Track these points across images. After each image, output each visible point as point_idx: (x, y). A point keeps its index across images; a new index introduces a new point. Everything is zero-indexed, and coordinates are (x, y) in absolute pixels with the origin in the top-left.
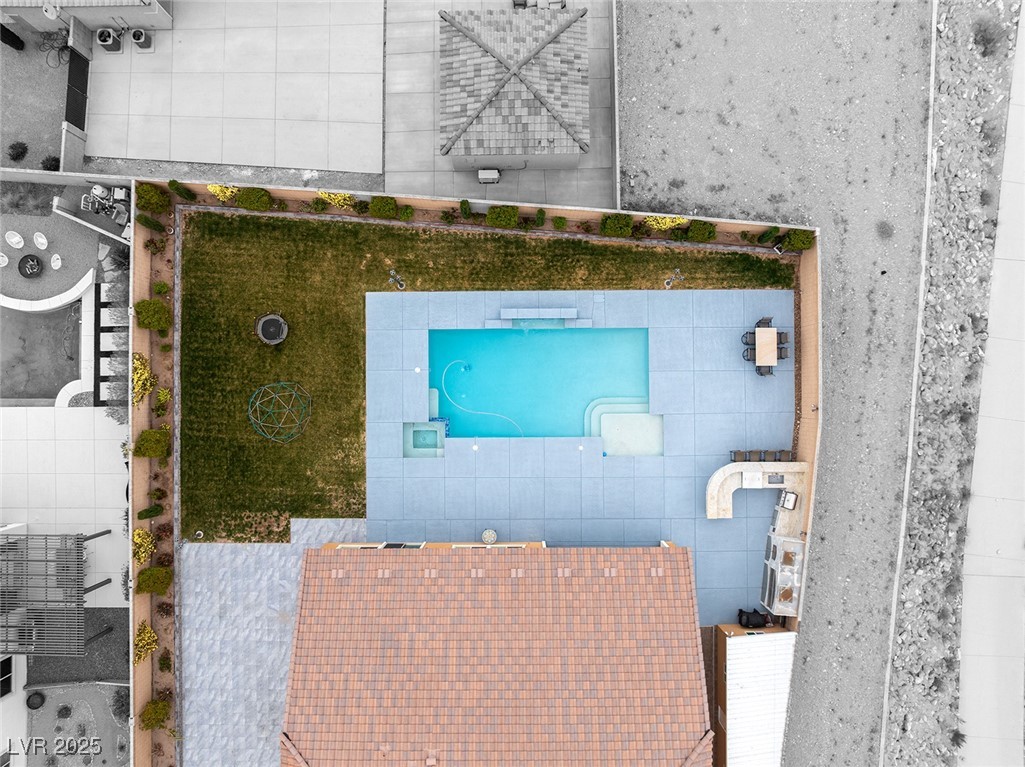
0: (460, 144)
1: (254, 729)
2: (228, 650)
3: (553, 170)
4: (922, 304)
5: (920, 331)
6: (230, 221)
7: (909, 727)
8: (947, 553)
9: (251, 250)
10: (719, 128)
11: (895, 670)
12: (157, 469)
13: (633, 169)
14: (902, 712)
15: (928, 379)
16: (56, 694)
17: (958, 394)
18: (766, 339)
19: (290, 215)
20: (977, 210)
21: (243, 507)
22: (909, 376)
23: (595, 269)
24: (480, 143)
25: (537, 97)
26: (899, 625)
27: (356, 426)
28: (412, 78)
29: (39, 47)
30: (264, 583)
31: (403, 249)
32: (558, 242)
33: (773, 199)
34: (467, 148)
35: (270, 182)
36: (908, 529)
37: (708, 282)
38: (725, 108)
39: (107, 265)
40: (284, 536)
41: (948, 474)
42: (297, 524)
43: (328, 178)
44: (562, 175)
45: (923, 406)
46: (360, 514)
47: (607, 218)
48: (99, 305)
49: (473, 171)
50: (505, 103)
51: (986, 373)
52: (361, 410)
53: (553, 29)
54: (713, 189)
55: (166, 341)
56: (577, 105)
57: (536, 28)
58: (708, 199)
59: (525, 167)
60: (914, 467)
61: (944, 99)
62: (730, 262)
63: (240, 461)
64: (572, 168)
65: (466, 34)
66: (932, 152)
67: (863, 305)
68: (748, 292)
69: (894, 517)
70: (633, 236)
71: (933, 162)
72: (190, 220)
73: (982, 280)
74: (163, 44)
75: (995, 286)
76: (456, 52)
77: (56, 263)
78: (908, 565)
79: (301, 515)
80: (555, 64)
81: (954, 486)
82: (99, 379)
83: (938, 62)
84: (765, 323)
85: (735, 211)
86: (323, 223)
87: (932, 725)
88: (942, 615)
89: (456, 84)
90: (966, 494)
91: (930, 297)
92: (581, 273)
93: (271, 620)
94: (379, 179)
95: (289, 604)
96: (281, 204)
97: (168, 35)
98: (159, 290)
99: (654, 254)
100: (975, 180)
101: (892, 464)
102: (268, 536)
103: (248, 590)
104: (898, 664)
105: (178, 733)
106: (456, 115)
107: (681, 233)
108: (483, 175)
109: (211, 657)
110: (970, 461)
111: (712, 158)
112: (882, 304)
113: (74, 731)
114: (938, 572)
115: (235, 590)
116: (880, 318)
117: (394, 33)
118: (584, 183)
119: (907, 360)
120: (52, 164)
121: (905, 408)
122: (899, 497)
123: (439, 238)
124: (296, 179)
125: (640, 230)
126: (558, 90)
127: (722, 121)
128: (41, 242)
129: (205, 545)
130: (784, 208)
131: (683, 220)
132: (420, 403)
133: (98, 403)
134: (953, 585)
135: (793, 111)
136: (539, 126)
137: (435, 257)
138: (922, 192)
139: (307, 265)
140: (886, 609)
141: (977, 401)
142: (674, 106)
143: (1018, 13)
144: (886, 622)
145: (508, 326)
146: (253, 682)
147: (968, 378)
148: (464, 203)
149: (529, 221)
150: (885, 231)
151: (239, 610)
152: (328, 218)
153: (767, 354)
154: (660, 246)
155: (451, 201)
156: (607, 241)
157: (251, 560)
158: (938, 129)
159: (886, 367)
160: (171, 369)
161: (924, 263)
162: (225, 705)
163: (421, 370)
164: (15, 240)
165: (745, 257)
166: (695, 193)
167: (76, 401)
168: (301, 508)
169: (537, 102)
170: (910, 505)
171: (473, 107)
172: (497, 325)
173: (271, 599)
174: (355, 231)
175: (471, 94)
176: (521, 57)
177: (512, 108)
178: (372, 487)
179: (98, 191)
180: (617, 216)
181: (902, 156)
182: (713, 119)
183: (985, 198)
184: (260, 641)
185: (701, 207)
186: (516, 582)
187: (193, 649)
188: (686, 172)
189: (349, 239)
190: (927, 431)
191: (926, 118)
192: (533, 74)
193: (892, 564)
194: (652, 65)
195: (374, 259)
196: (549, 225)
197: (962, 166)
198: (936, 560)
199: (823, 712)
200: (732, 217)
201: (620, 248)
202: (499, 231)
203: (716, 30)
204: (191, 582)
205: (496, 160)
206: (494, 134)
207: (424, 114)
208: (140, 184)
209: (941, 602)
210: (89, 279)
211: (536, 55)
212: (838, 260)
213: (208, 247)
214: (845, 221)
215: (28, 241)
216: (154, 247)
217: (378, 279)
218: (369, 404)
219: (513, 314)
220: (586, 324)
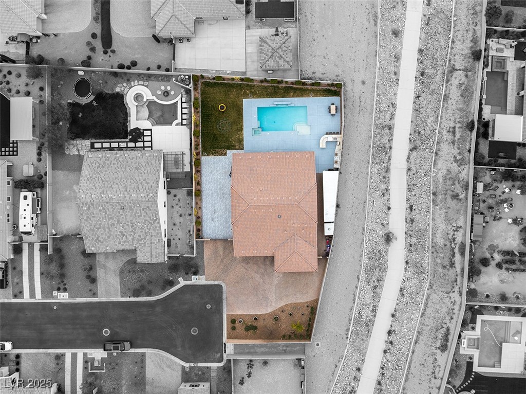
0: (264, 66)
1: (219, 199)
2: (213, 181)
3: (285, 70)
4: (375, 100)
5: (375, 106)
6: (212, 83)
7: (374, 203)
8: (385, 162)
9: (217, 90)
10: (324, 59)
11: (370, 188)
12: (196, 140)
13: (303, 70)
14: (372, 199)
15: (377, 118)
16: (173, 191)
17: (387, 123)
18: (333, 108)
19: (225, 82)
20: (393, 76)
21: (216, 148)
22: (372, 117)
23: (295, 93)
24: (269, 66)
25: (280, 56)
26: (371, 178)
27: (242, 129)
28: (252, 49)
29: (163, 42)
30: (221, 165)
31: (251, 89)
32: (286, 87)
33: (337, 76)
34: (266, 67)
35: (220, 74)
36: (373, 154)
37: (320, 95)
38: (325, 55)
39: (184, 93)
40: (225, 154)
41: (385, 142)
42: (228, 152)
43: (233, 73)
44: (287, 71)
45: (376, 125)
46: (243, 149)
47: (296, 81)
48: (182, 103)
49: (267, 71)
50: (274, 57)
51: (396, 117)
52: (242, 125)
53: (284, 41)
54: (322, 74)
55: (198, 110)
56: (289, 57)
57: (280, 41)
58: (321, 76)
59: (279, 70)
60: (374, 139)
61: (381, 50)
62: (325, 91)
63: (215, 138)
64: (289, 70)
65: (265, 42)
66: (378, 63)
67: (358, 100)
68: (330, 97)
69: (368, 151)
70: (302, 85)
71: (378, 65)
72: (202, 83)
73: (395, 94)
74: (193, 41)
75: (398, 96)
76: (263, 46)
77: (172, 93)
78: (373, 163)
79: (229, 150)
80: (284, 48)
81: (387, 145)
82: (182, 119)
83: (379, 41)
84: (333, 104)
85: (328, 79)
86: (233, 83)
87: (382, 204)
88: (384, 177)
89: (263, 53)
90: (391, 148)
91: (377, 98)
92: (292, 94)
93: (223, 174)
94: (245, 73)
95: (227, 170)
96: (224, 79)
97: (194, 39)
98: (196, 99)
99: (308, 89)
100: (392, 69)
101: (368, 138)
102: (222, 154)
103: (217, 167)
104: (371, 187)
105: (201, 200)
106: (263, 60)
107: (313, 84)
108: (269, 72)
109: (209, 182)
110: (392, 140)
111: (322, 67)
112: (363, 100)
113: (177, 200)
114: (383, 166)
115: (214, 167)
116: (362, 103)
117: (247, 38)
118: (292, 73)
119: (371, 113)
120: (167, 70)
121: (371, 125)
122: (370, 146)
123: (260, 86)
124: (226, 73)
125: (304, 84)
126: (285, 54)
127: (325, 58)
128: (169, 88)
129: (207, 157)
130: (339, 78)
131: (313, 81)
132: (256, 124)
133: (182, 125)
134: (387, 170)
135: (342, 55)
136: (281, 62)
137: (258, 91)
138: (375, 73)
139: (229, 93)
140: (367, 173)
141: (394, 125)
142: (313, 54)
143: (404, 26)
144: (368, 176)
145: (275, 106)
146: (219, 188)
147: (391, 119)
148: (265, 79)
149: (280, 82)
150: (363, 83)
151: (215, 171)
152: (234, 82)
153: (333, 111)
154: (309, 87)
155: (263, 78)
156: (297, 86)
157: (218, 160)
158: (379, 57)
159: (364, 115)
160: (199, 117)
161: (376, 90)
162: (212, 193)
163: (256, 116)
164: (163, 88)
165: (329, 89)
166: (318, 75)
167: (177, 125)
168: (229, 148)
169: (281, 57)
170: (373, 148)
171: (267, 58)
172: (273, 106)
173: (222, 169)
174: (240, 85)
175: (266, 55)
176: (277, 47)
177: (275, 58)
178: (245, 143)
179: (182, 76)
180: (299, 81)
181: (369, 65)
182: (322, 57)
183: (395, 73)
184: (220, 178)
185: (319, 78)
186: (278, 158)
187: (204, 181)
188: (316, 70)
189: (239, 87)
190: (378, 131)
191: (376, 55)
192: (280, 51)
193: (368, 162)
194: (308, 45)
195: (245, 91)
196: (284, 83)
197: (387, 66)
198: (382, 163)
199: (350, 195)
200: (327, 80)
201: (301, 88)
202: (273, 85)
203: (323, 36)
204: (204, 165)
205: (271, 69)
206: (271, 64)
207: (255, 58)
208: (193, 75)
209: (384, 174)
210: (180, 96)
211: (280, 47)
212: (352, 90)
213: (207, 89)
214: (354, 81)
215: (166, 88)
216: (195, 89)
217: (246, 96)
218: (244, 124)
219: (276, 103)
220: (293, 105)
